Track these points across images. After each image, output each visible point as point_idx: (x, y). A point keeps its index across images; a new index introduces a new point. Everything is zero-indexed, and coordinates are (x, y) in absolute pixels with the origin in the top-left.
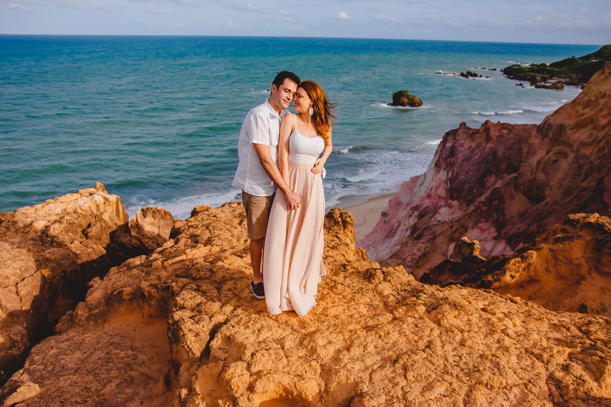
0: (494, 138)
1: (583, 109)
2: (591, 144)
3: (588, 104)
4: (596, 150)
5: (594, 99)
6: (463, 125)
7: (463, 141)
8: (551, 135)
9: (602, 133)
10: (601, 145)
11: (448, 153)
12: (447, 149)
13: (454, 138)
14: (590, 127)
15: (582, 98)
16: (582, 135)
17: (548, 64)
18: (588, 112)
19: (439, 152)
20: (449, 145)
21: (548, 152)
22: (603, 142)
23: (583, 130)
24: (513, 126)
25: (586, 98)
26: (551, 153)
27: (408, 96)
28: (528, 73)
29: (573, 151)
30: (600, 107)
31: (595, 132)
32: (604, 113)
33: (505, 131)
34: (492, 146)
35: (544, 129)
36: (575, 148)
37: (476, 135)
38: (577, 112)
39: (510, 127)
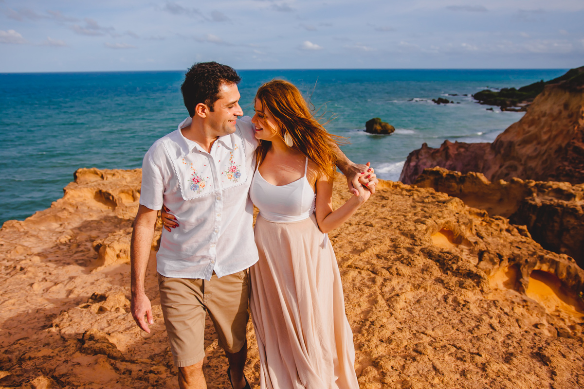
0: (453, 156)
1: (529, 127)
2: (536, 157)
3: (532, 123)
4: (540, 163)
5: (536, 118)
6: (425, 145)
7: (425, 160)
8: (502, 151)
9: (544, 148)
10: (544, 158)
11: (412, 171)
12: (411, 168)
13: (417, 158)
14: (535, 143)
15: (527, 117)
16: (528, 150)
17: (517, 88)
18: (533, 130)
19: (404, 170)
20: (413, 164)
21: (501, 167)
22: (546, 155)
23: (529, 146)
24: (470, 145)
25: (531, 118)
26: (503, 168)
27: (380, 124)
28: (498, 98)
29: (521, 165)
30: (542, 124)
31: (538, 146)
32: (545, 129)
33: (462, 150)
34: (451, 163)
35: (496, 146)
36: (523, 162)
37: (437, 154)
38: (524, 130)
39: (466, 146)
